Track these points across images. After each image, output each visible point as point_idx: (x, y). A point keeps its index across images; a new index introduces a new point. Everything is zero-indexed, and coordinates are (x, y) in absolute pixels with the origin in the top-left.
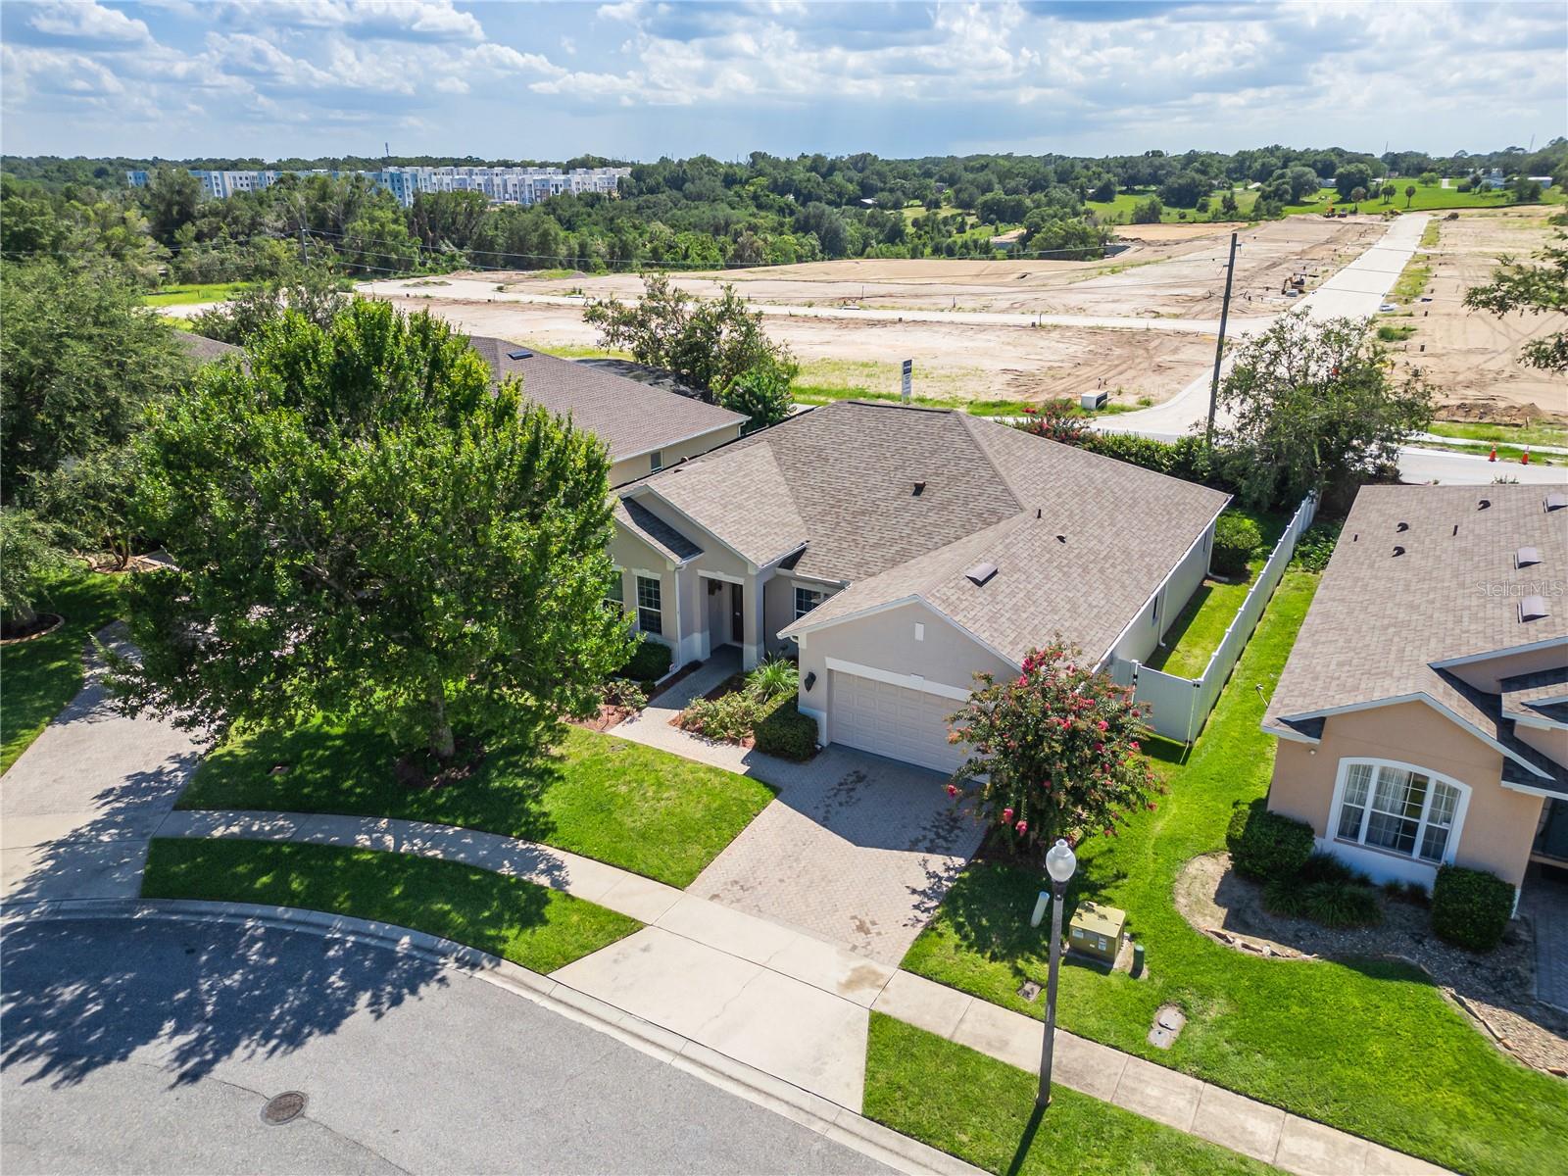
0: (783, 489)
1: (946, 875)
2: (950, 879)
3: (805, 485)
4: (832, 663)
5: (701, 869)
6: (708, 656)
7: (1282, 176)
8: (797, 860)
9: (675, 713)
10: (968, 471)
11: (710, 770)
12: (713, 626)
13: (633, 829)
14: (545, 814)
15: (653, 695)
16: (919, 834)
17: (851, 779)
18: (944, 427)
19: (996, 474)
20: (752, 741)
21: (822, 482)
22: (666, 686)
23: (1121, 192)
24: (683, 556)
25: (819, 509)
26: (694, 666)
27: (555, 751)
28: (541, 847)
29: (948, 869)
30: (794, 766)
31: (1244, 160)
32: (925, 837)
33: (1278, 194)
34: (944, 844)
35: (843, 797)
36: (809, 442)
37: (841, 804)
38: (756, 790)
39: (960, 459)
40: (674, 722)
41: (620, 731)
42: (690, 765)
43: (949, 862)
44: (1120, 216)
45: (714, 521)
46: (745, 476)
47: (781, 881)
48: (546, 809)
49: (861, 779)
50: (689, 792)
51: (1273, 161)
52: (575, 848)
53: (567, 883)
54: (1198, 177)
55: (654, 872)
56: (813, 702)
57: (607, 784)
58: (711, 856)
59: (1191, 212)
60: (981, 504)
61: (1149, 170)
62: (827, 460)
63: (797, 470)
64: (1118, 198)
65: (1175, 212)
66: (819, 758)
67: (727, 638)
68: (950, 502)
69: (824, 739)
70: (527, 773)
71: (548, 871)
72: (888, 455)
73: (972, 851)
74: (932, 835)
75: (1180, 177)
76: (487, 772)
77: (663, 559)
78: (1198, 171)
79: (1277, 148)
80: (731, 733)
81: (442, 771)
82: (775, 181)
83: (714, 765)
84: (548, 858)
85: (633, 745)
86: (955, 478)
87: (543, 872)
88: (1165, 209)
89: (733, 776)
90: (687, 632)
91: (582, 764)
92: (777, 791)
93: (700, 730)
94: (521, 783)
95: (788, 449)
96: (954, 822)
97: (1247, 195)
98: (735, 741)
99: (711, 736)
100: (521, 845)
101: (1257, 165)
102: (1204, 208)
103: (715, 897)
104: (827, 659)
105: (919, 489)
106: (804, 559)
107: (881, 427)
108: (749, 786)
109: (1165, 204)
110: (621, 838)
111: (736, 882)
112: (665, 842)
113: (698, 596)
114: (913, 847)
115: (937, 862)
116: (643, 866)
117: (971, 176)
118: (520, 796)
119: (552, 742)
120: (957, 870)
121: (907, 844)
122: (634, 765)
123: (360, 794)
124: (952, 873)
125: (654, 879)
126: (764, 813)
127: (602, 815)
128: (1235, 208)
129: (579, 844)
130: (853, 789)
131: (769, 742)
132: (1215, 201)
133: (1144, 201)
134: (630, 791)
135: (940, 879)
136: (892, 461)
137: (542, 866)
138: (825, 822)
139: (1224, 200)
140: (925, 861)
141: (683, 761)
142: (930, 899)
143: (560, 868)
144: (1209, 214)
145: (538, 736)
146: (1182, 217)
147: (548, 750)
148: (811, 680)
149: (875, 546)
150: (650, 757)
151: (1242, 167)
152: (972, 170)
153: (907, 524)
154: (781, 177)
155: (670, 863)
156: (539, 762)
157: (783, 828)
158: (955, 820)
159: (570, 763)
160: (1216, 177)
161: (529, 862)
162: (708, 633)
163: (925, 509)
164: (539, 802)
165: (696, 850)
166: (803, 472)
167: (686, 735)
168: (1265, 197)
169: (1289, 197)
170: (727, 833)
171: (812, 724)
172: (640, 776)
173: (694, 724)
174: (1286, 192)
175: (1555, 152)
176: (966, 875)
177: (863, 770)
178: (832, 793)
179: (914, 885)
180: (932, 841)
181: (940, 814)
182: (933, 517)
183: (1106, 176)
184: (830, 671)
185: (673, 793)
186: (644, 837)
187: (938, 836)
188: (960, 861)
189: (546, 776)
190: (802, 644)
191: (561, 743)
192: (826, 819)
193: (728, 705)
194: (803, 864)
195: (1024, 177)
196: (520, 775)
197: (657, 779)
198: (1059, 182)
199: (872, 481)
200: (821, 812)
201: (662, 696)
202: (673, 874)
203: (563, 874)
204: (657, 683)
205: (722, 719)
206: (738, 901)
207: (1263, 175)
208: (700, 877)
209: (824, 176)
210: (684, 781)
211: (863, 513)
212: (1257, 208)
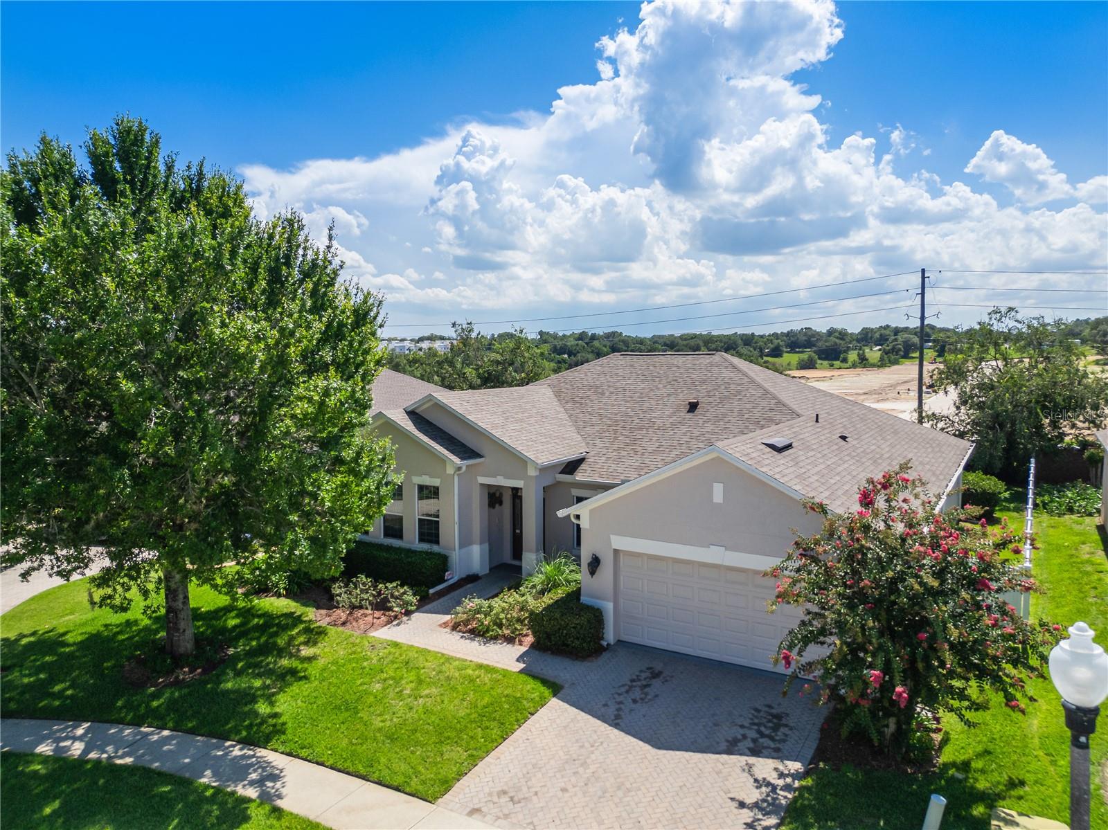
0: (563, 416)
1: (781, 782)
2: (787, 788)
3: (583, 413)
4: (619, 542)
5: (461, 775)
6: (487, 571)
7: (896, 340)
8: (584, 764)
9: (447, 618)
10: (739, 392)
11: (480, 666)
12: (492, 538)
13: (380, 730)
14: (276, 715)
15: (425, 602)
16: (738, 733)
17: (644, 675)
18: (711, 364)
19: (766, 392)
20: (530, 639)
21: (600, 409)
22: (440, 594)
23: (787, 352)
24: (462, 459)
25: (597, 428)
26: (472, 579)
27: (306, 651)
28: (261, 752)
29: (782, 775)
30: (578, 663)
31: (867, 333)
32: (744, 737)
33: (894, 350)
34: (772, 745)
35: (637, 694)
36: (586, 383)
37: (635, 701)
38: (533, 688)
39: (729, 384)
40: (445, 625)
41: (385, 633)
42: (457, 663)
43: (781, 767)
44: (789, 364)
45: (496, 427)
46: (527, 403)
47: (564, 790)
48: (277, 710)
49: (656, 675)
50: (454, 689)
51: (887, 332)
52: (304, 753)
53: (280, 797)
54: (837, 341)
55: (398, 780)
56: (598, 588)
57: (359, 682)
58: (474, 761)
59: (837, 363)
60: (757, 414)
61: (805, 338)
62: (603, 394)
63: (576, 402)
64: (785, 355)
65: (826, 363)
66: (605, 656)
67: (507, 557)
68: (725, 415)
69: (610, 636)
70: (269, 673)
71: (260, 783)
72: (661, 386)
73: (809, 753)
74: (752, 734)
75: (826, 341)
76: (224, 673)
77: (443, 461)
78: (837, 338)
79: (888, 326)
80: (507, 632)
81: (173, 671)
82: (555, 346)
83: (485, 662)
84: (263, 765)
85: (396, 645)
86: (727, 397)
87: (252, 783)
88: (819, 362)
89: (505, 673)
90: (465, 542)
91: (335, 663)
92: (556, 689)
93: (472, 631)
94: (257, 683)
95: (567, 389)
96: (778, 720)
97: (874, 353)
98: (510, 640)
99: (483, 636)
100: (237, 752)
101: (877, 335)
102: (845, 360)
103: (474, 811)
104: (612, 537)
105: (693, 407)
106: (583, 466)
107: (651, 368)
108: (525, 683)
109: (820, 359)
110: (364, 739)
111: (505, 792)
112: (417, 743)
113: (478, 502)
114: (731, 748)
115: (766, 768)
116: (386, 772)
117: (685, 343)
118: (250, 697)
119: (306, 643)
120: (796, 776)
121: (724, 745)
122: (393, 662)
123: (71, 697)
124: (789, 780)
125: (397, 789)
126: (542, 711)
127: (347, 714)
128: (867, 360)
129: (310, 746)
130: (648, 686)
131: (548, 637)
132: (853, 356)
133: (805, 356)
134: (384, 689)
135: (774, 788)
136: (664, 390)
137: (254, 776)
138: (616, 722)
139: (859, 355)
140: (750, 766)
141: (449, 659)
142: (767, 814)
143: (275, 778)
144: (850, 363)
145: (292, 638)
146: (832, 365)
147: (299, 651)
148: (595, 563)
149: (652, 453)
150: (413, 654)
151: (866, 337)
152: (686, 340)
153: (684, 434)
154: (559, 344)
155: (421, 768)
156: (285, 662)
157: (565, 727)
158: (778, 717)
159: (321, 662)
160: (850, 342)
161: (239, 771)
162: (486, 546)
163: (701, 422)
164: (272, 704)
165: (457, 753)
166: (581, 404)
167: (457, 635)
168: (887, 353)
169: (902, 353)
170: (495, 732)
171: (596, 616)
172: (399, 673)
173: (466, 625)
174: (900, 350)
175: (1077, 326)
176: (809, 782)
177: (658, 666)
178: (623, 689)
179: (741, 796)
180: (754, 741)
181: (758, 711)
182: (710, 427)
183: (776, 342)
184: (616, 552)
185: (434, 691)
186: (392, 738)
187: (762, 735)
188: (795, 766)
189: (290, 676)
190: (585, 523)
191: (315, 643)
192: (618, 717)
193: (504, 603)
194: (592, 768)
195: (721, 341)
196: (259, 676)
197: (418, 676)
198: (745, 345)
199: (647, 405)
200: (611, 711)
201: (435, 603)
202: (424, 782)
203: (278, 785)
204: (431, 591)
205: (497, 615)
206: (506, 816)
207: (882, 340)
208: (458, 786)
209: (587, 343)
210: (448, 679)
211: (641, 429)
212: (882, 359)
